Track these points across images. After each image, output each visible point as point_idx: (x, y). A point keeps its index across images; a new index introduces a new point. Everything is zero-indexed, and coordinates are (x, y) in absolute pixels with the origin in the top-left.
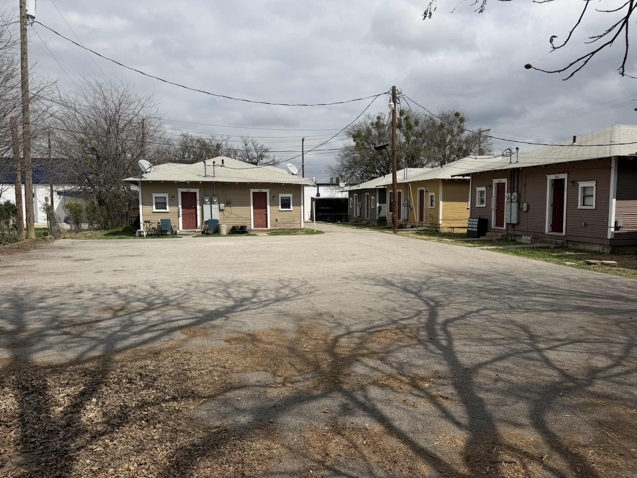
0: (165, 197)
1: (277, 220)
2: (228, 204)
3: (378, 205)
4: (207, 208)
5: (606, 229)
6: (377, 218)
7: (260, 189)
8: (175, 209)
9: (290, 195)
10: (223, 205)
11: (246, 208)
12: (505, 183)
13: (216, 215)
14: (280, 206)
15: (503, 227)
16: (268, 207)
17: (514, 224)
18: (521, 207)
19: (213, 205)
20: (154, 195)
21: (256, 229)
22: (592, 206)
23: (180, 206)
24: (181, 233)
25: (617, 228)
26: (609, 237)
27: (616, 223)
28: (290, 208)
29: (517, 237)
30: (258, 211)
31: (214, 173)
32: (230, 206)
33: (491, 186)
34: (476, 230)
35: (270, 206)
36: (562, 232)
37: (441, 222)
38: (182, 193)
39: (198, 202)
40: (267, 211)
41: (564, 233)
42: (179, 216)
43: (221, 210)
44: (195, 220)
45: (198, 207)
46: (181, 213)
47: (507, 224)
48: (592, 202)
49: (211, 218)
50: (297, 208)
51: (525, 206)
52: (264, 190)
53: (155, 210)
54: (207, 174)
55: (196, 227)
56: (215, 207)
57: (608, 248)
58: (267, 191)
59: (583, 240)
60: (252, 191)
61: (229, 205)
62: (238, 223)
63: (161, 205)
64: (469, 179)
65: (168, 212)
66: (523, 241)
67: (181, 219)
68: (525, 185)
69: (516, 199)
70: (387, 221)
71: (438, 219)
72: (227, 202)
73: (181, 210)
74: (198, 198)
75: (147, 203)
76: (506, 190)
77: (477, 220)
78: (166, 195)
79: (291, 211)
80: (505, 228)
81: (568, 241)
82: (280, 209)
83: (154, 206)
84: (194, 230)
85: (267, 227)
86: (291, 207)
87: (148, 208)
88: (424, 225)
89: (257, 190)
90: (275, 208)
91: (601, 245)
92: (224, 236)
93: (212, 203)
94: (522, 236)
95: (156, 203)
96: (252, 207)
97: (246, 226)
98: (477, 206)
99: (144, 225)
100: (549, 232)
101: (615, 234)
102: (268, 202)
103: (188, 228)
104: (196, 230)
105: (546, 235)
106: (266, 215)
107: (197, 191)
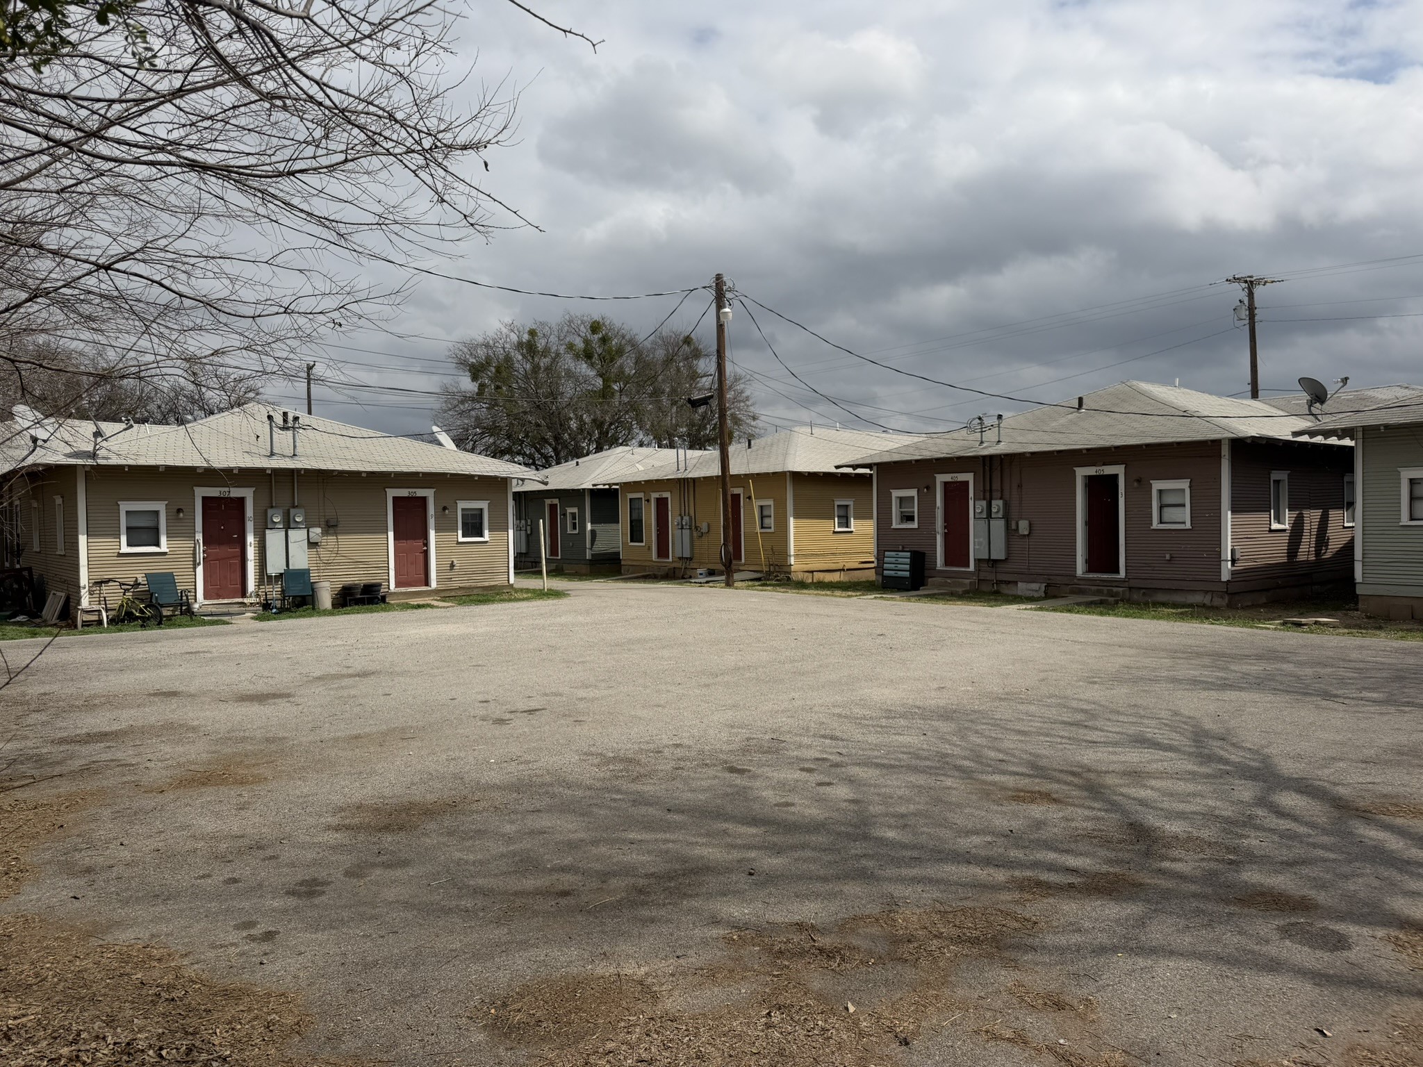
0: (157, 513)
1: (452, 565)
2: (331, 527)
3: (589, 527)
4: (274, 539)
5: (1218, 563)
6: (588, 557)
7: (411, 490)
8: (184, 545)
9: (484, 505)
10: (318, 530)
11: (377, 538)
12: (967, 483)
13: (301, 559)
14: (460, 532)
15: (968, 566)
16: (432, 534)
17: (996, 561)
18: (1014, 527)
19: (290, 532)
20: (125, 507)
21: (403, 590)
22: (1184, 523)
23: (199, 537)
24: (204, 610)
25: (1233, 561)
26: (1225, 576)
27: (1233, 551)
28: (481, 535)
29: (1004, 586)
30: (404, 544)
31: (295, 447)
32: (336, 534)
33: (930, 488)
34: (907, 574)
35: (437, 531)
36: (1117, 572)
37: (792, 560)
38: (204, 499)
39: (250, 526)
40: (426, 544)
41: (1122, 574)
42: (195, 565)
43: (312, 545)
44: (238, 574)
45: (250, 539)
46: (200, 556)
47: (978, 561)
48: (1183, 517)
49: (288, 565)
50: (499, 535)
51: (1023, 527)
52: (420, 493)
53: (125, 549)
54: (299, 450)
55: (244, 593)
56: (298, 536)
57: (1222, 597)
58: (429, 493)
59: (1166, 585)
60: (392, 493)
61: (331, 531)
62: (358, 577)
63: (144, 533)
64: (871, 475)
65: (165, 554)
66: (1019, 593)
67: (200, 570)
68: (1020, 486)
69: (1001, 512)
70: (623, 563)
71: (786, 555)
72: (327, 522)
73: (201, 548)
74: (249, 511)
75: (102, 528)
76: (971, 494)
77: (909, 554)
78: (160, 506)
79: (486, 542)
80: (972, 568)
81: (1130, 588)
82: (461, 539)
83: (124, 539)
84: (240, 600)
85: (427, 583)
86: (486, 532)
87: (105, 545)
88: (741, 568)
89: (404, 493)
90: (448, 536)
91: (1206, 592)
92: (325, 613)
93: (288, 525)
94: (1016, 583)
95: (130, 529)
96: (391, 534)
97: (380, 585)
98: (894, 526)
99: (91, 593)
100: (1083, 573)
101: (1233, 573)
102: (431, 522)
103: (219, 597)
104: (246, 600)
105: (1079, 580)
106: (426, 554)
107: (247, 494)
